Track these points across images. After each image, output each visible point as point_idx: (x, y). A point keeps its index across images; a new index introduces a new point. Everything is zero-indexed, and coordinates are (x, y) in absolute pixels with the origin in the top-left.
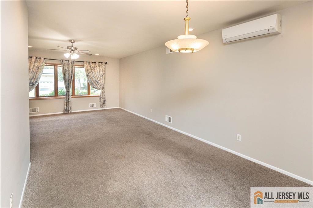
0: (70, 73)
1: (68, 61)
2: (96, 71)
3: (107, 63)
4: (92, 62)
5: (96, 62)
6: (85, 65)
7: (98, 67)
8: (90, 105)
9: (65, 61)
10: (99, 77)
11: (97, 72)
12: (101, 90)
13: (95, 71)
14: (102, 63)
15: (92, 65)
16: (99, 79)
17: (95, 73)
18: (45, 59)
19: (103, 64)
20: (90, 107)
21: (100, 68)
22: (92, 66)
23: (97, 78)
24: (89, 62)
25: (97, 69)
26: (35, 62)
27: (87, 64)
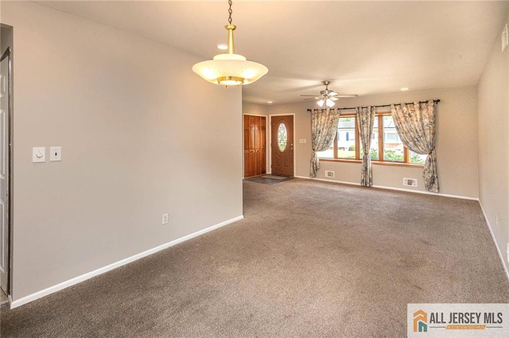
0: (369, 126)
1: (367, 107)
2: (415, 119)
3: (439, 101)
4: (406, 104)
5: (413, 103)
6: (394, 111)
7: (418, 112)
8: (404, 180)
9: (362, 108)
10: (420, 130)
11: (417, 121)
12: (427, 155)
13: (412, 120)
14: (427, 102)
15: (405, 109)
16: (420, 135)
17: (413, 124)
18: (338, 109)
19: (429, 104)
20: (404, 185)
21: (424, 112)
22: (405, 112)
23: (417, 131)
24: (400, 104)
25: (416, 115)
26: (329, 115)
27: (396, 109)
